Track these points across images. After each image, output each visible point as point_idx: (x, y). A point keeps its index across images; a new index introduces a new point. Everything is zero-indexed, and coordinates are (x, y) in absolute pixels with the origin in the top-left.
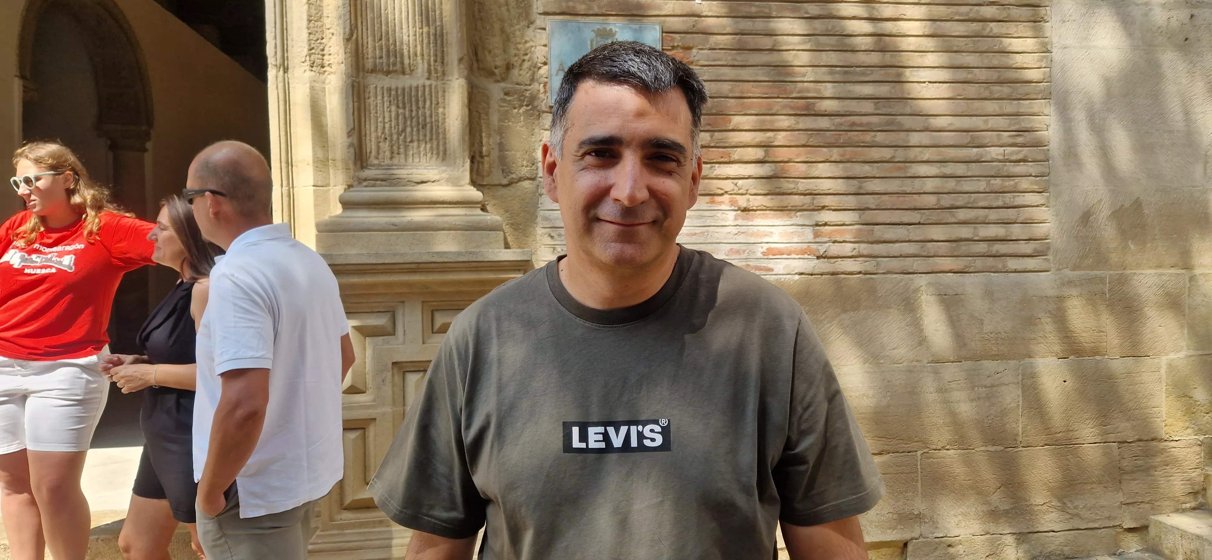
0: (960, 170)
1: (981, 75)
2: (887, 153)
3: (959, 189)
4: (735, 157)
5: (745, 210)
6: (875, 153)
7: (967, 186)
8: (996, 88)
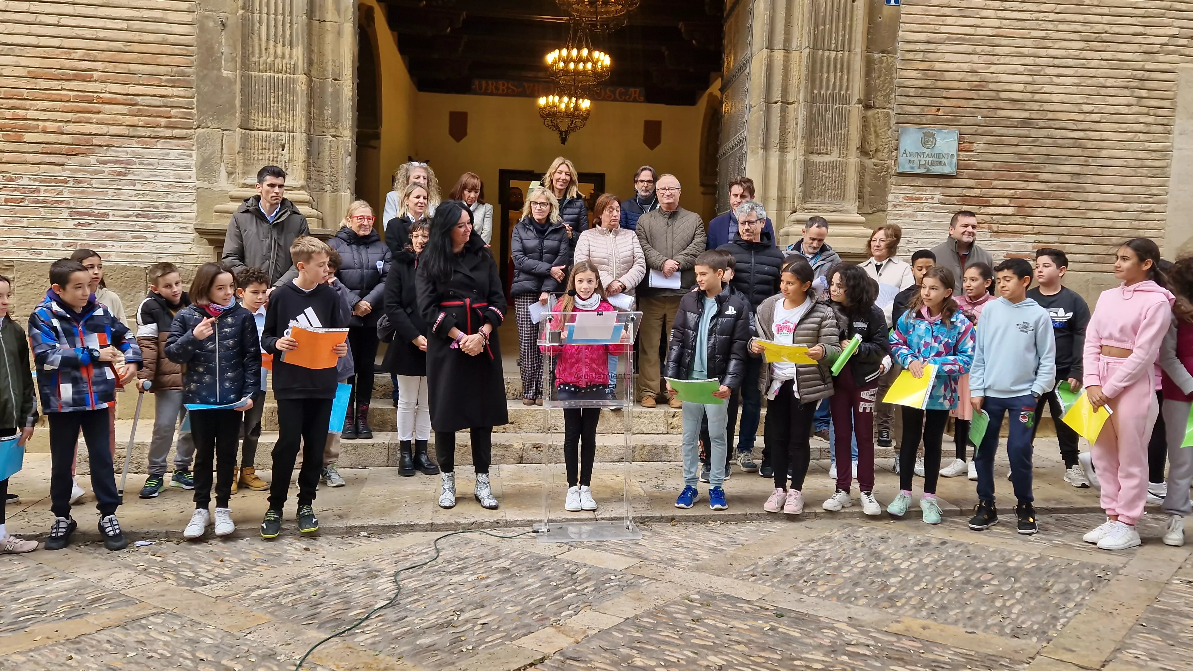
0: (1115, 215)
1: (1132, 163)
2: (1076, 204)
3: (1114, 226)
4: (993, 203)
5: (996, 232)
6: (1070, 204)
7: (1119, 224)
8: (1140, 170)
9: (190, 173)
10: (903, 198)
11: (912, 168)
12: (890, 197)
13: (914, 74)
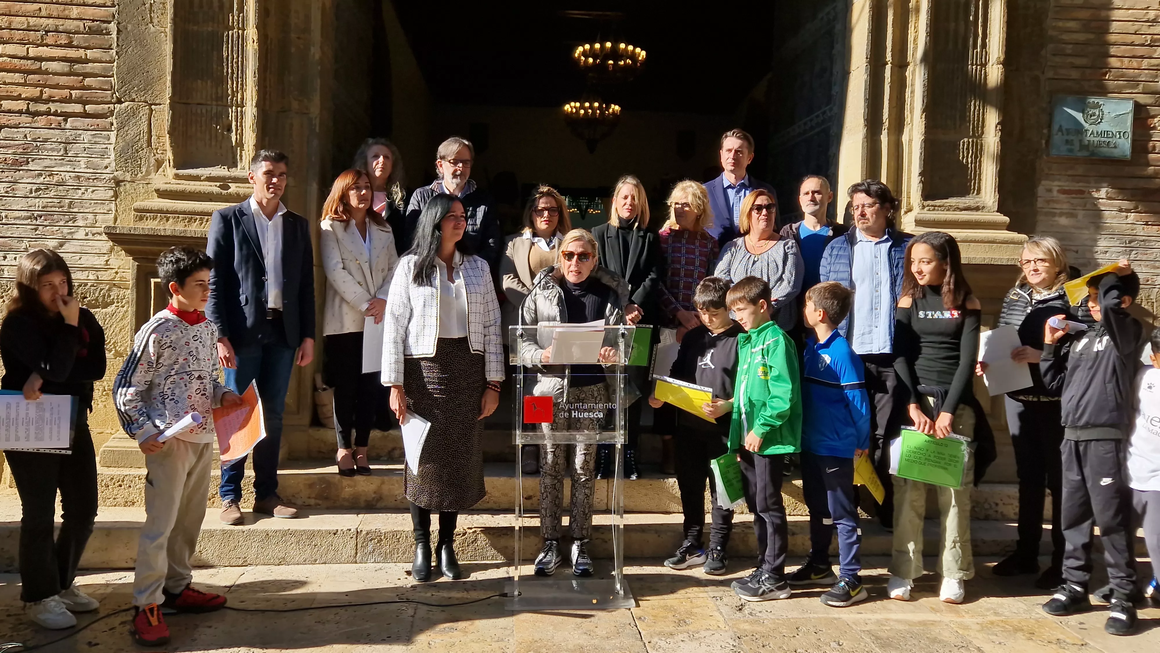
9: (107, 161)
10: (1059, 191)
11: (1071, 151)
12: (1041, 190)
13: (1071, 24)
